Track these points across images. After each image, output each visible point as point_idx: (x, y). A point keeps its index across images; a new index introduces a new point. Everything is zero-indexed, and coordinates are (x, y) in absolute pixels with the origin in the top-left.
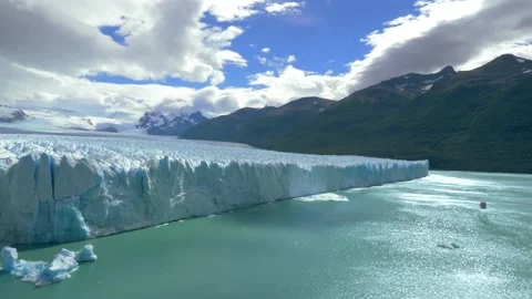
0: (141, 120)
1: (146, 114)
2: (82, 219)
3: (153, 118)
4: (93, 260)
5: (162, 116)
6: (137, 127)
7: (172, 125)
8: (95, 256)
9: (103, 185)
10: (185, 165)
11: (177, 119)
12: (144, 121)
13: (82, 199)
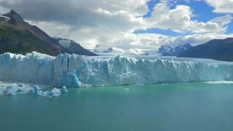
0: (160, 49)
1: (162, 47)
2: (77, 79)
3: (165, 48)
4: (66, 92)
5: (169, 47)
6: (158, 52)
7: (174, 51)
8: (67, 91)
9: (88, 66)
10: (129, 60)
11: (177, 48)
12: (161, 49)
13: (77, 71)
